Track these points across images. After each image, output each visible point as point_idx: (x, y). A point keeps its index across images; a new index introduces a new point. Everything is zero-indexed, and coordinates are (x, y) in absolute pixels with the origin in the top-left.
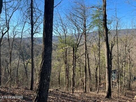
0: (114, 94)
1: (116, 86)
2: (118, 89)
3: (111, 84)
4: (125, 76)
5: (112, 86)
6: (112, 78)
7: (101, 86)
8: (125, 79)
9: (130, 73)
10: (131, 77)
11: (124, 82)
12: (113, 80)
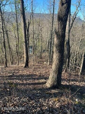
0: (31, 63)
1: (32, 58)
2: (34, 59)
3: (29, 57)
4: (38, 49)
5: (30, 58)
6: (29, 52)
7: (21, 59)
8: (38, 52)
9: (42, 47)
10: (42, 50)
11: (37, 54)
12: (30, 54)
